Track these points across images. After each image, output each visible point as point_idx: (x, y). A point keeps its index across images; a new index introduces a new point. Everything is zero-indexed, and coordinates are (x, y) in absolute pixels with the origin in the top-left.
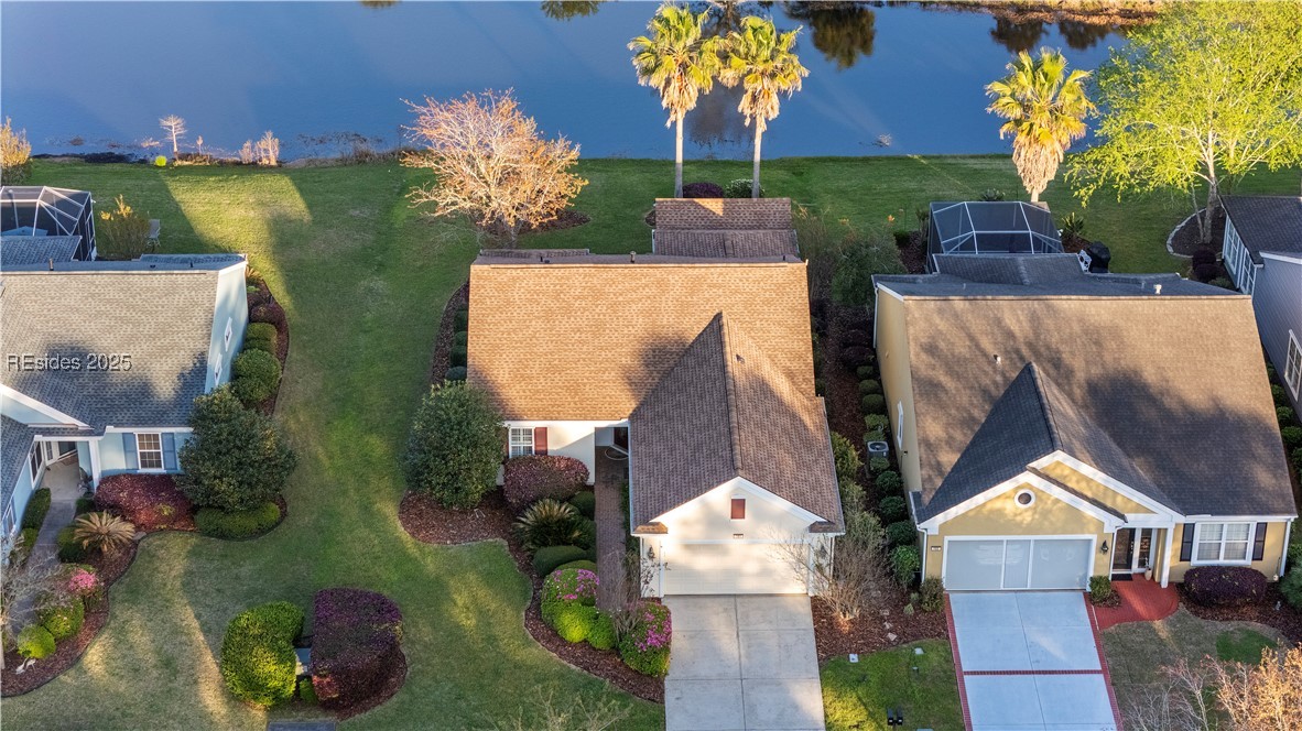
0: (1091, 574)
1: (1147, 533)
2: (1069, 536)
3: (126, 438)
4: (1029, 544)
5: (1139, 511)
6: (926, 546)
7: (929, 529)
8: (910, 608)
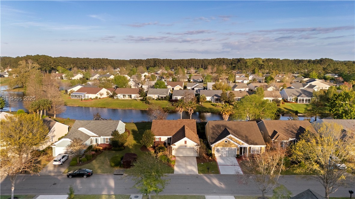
0: (236, 154)
1: (244, 148)
2: (233, 148)
3: (104, 139)
4: (227, 149)
5: (242, 144)
6: (212, 149)
7: (213, 146)
8: (210, 158)
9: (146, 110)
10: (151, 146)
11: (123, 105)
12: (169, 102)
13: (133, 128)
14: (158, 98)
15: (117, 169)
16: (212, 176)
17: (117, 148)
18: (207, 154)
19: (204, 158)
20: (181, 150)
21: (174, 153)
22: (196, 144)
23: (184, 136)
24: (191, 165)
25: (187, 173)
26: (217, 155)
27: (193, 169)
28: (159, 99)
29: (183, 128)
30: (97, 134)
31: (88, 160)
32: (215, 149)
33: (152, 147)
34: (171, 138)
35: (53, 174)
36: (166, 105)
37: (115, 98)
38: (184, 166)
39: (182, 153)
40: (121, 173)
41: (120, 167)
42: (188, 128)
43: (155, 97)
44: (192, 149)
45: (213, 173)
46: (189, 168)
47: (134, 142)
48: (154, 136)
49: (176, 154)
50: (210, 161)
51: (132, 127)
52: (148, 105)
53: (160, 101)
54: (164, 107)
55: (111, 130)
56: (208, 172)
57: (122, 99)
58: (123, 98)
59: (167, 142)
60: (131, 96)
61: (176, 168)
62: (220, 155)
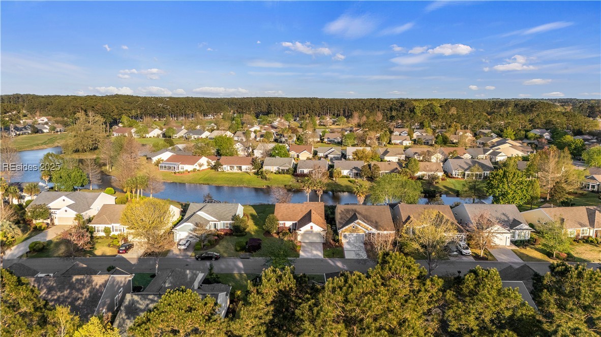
0: (364, 240)
1: (373, 233)
2: (360, 234)
3: (224, 223)
4: (355, 235)
5: (371, 230)
6: (339, 235)
7: (340, 231)
8: (337, 244)
9: (263, 187)
10: (275, 231)
11: (231, 181)
12: (293, 177)
13: (251, 212)
14: (277, 171)
15: (242, 253)
16: (336, 260)
17: (239, 234)
18: (334, 240)
19: (330, 243)
20: (307, 236)
21: (299, 238)
22: (322, 229)
23: (310, 221)
24: (317, 249)
25: (313, 258)
26: (344, 241)
27: (319, 253)
28: (279, 173)
29: (310, 213)
30: (217, 219)
31: (211, 245)
32: (343, 235)
33: (276, 233)
34: (296, 223)
35: (181, 257)
36: (289, 181)
37: (220, 170)
38: (310, 251)
39: (307, 238)
40: (248, 257)
41: (246, 251)
42: (315, 213)
43: (274, 169)
44: (318, 234)
45: (338, 258)
46: (315, 252)
47: (255, 228)
48: (278, 220)
49: (301, 239)
50: (337, 246)
51: (249, 210)
52: (264, 181)
53: (281, 175)
54: (286, 183)
55: (230, 214)
56: (333, 257)
57: (228, 172)
58: (230, 171)
59: (291, 228)
60: (240, 168)
61: (301, 253)
62: (347, 240)
